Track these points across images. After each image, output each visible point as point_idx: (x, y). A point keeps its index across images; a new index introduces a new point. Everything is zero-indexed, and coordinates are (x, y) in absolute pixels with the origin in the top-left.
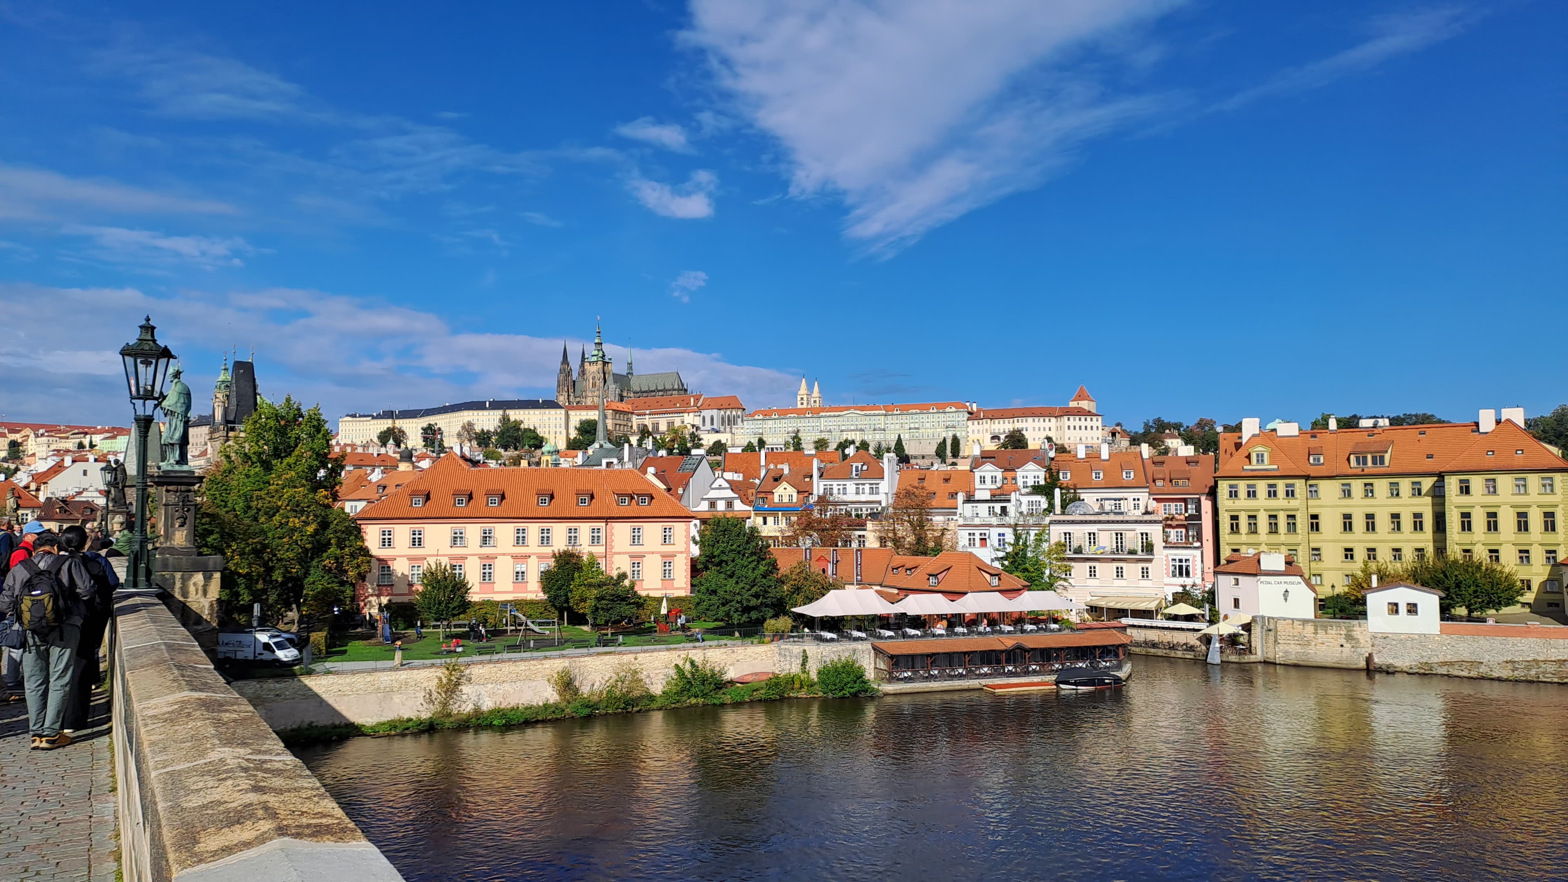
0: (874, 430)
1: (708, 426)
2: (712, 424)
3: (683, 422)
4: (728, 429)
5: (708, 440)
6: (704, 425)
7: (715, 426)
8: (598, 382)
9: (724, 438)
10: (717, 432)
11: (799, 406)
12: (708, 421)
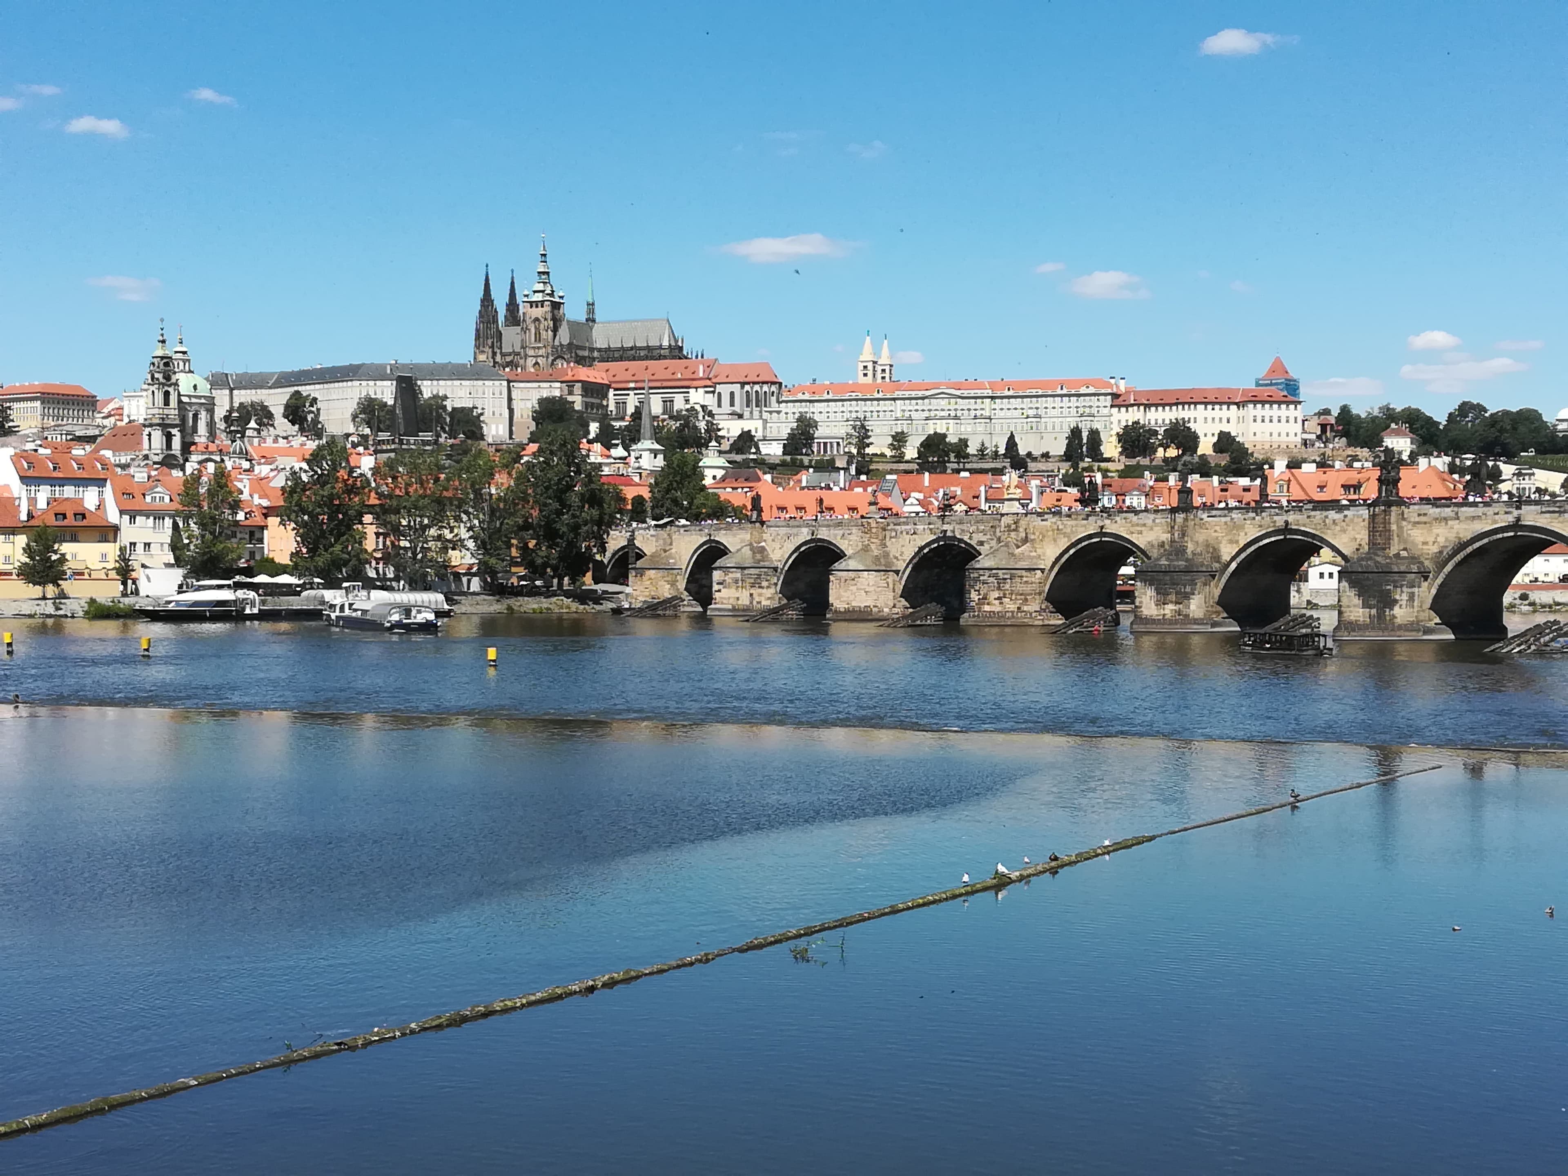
0: (975, 417)
1: (726, 408)
2: (732, 404)
3: (687, 401)
4: (756, 413)
5: (731, 429)
6: (719, 406)
7: (737, 408)
8: (543, 333)
9: (753, 425)
10: (740, 416)
11: (862, 380)
12: (726, 400)
